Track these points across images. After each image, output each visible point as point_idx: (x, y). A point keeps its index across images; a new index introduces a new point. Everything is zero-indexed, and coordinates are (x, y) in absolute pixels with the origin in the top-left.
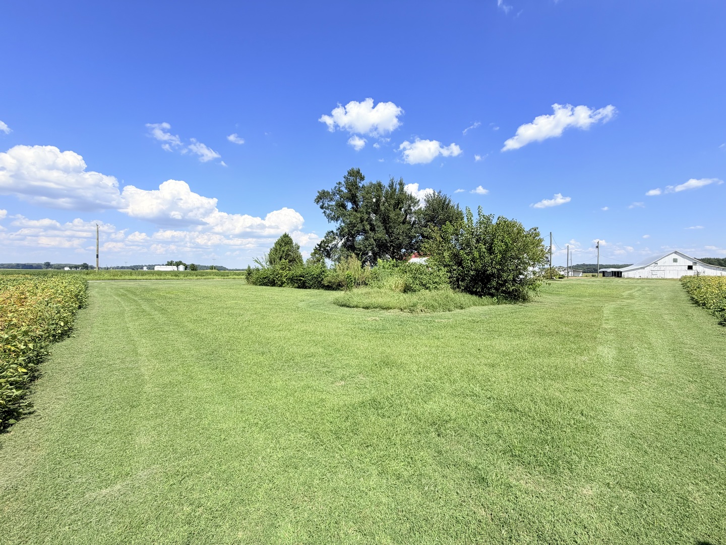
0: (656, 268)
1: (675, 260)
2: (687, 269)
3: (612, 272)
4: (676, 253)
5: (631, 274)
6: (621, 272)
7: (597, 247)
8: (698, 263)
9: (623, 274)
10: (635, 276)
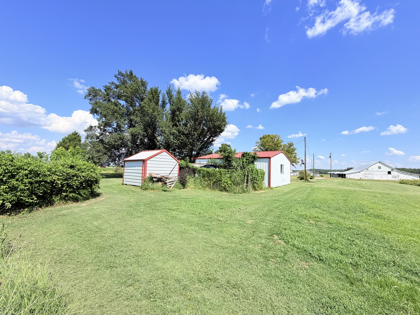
0: (368, 172)
1: (380, 168)
2: (387, 174)
3: (338, 174)
4: (380, 162)
5: (352, 176)
6: (345, 175)
7: (330, 157)
8: (394, 169)
9: (346, 176)
10: (355, 177)
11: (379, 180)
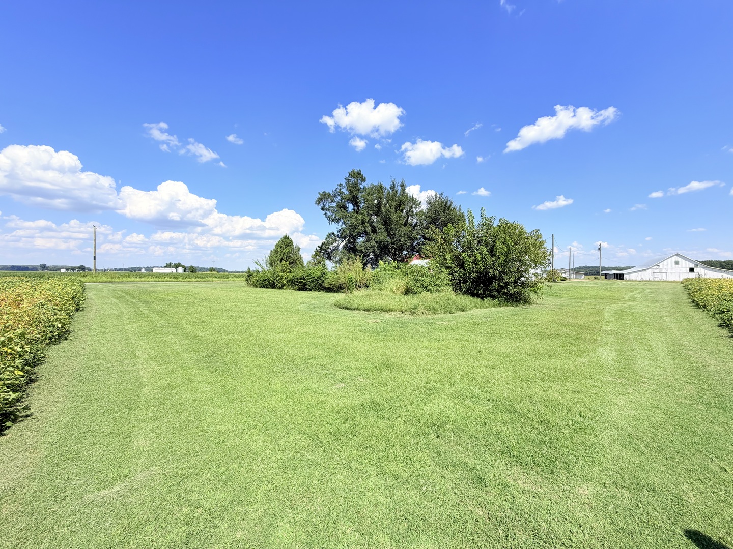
0: (658, 270)
1: (677, 263)
2: (688, 271)
3: (615, 274)
4: (677, 255)
5: (633, 277)
6: (623, 275)
7: (599, 249)
8: (699, 265)
9: (625, 276)
10: (637, 278)
11: (675, 281)
